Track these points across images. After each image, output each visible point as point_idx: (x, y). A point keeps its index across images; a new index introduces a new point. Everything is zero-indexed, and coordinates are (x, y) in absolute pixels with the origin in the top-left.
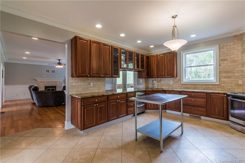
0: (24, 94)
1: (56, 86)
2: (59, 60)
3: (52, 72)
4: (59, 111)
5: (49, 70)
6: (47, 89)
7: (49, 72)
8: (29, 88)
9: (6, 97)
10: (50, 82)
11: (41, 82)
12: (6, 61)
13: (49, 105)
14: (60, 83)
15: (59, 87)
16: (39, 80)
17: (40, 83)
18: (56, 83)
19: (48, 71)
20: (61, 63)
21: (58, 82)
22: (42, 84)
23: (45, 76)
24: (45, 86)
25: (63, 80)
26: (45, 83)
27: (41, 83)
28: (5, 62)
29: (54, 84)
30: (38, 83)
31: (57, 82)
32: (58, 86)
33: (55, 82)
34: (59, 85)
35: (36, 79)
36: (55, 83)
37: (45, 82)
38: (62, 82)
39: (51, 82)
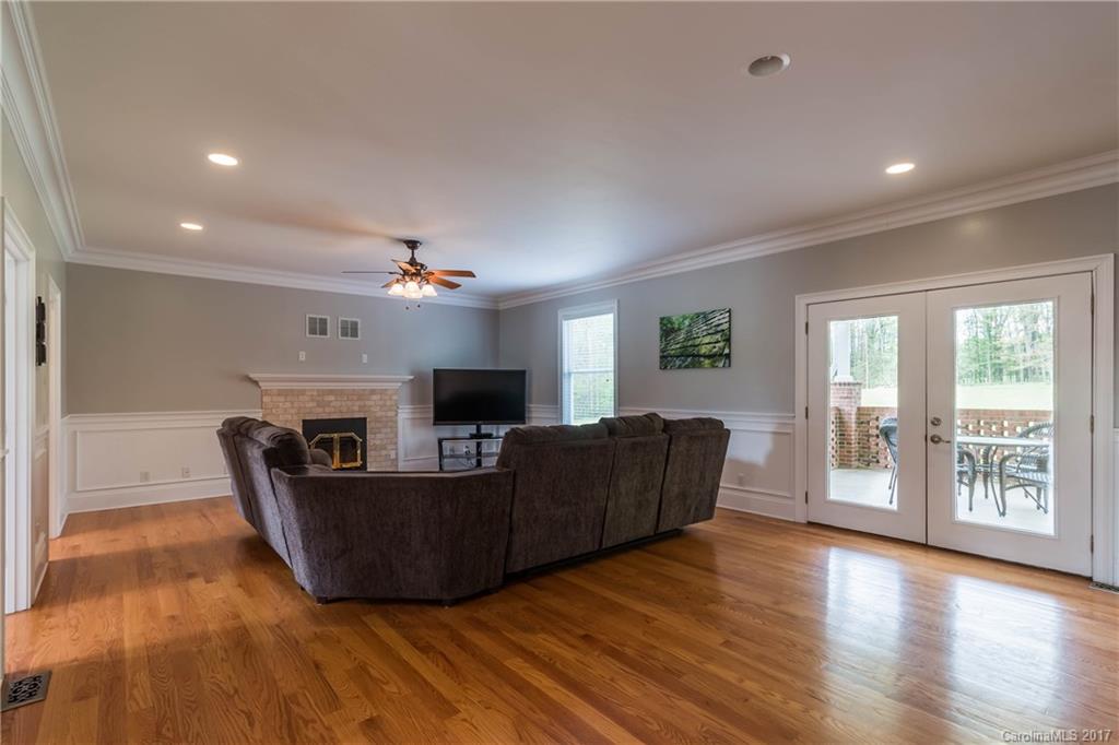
0: (186, 473)
1: (365, 419)
2: (412, 244)
3: (345, 334)
4: (587, 720)
5: (323, 322)
6: (316, 439)
7: (324, 332)
8: (222, 435)
9: (79, 489)
10: (331, 392)
11: (280, 393)
12: (71, 256)
13: (407, 595)
14: (388, 403)
15: (378, 425)
16: (271, 379)
17: (275, 399)
18: (368, 403)
19: (319, 327)
20: (422, 266)
21: (374, 397)
22: (288, 405)
23: (303, 356)
24: (304, 421)
25: (403, 382)
26: (306, 398)
27: (282, 399)
28: (68, 264)
29: (356, 408)
30: (266, 399)
31: (373, 392)
32: (377, 420)
33: (361, 395)
34: (379, 414)
35: (252, 376)
36: (358, 403)
37: (302, 392)
38: (396, 392)
39: (339, 393)
